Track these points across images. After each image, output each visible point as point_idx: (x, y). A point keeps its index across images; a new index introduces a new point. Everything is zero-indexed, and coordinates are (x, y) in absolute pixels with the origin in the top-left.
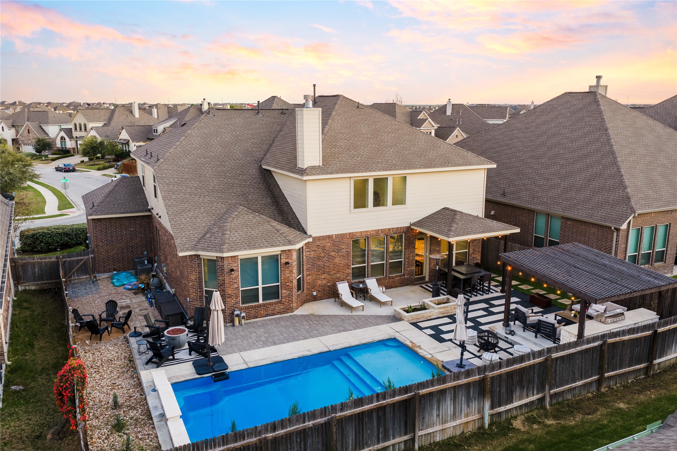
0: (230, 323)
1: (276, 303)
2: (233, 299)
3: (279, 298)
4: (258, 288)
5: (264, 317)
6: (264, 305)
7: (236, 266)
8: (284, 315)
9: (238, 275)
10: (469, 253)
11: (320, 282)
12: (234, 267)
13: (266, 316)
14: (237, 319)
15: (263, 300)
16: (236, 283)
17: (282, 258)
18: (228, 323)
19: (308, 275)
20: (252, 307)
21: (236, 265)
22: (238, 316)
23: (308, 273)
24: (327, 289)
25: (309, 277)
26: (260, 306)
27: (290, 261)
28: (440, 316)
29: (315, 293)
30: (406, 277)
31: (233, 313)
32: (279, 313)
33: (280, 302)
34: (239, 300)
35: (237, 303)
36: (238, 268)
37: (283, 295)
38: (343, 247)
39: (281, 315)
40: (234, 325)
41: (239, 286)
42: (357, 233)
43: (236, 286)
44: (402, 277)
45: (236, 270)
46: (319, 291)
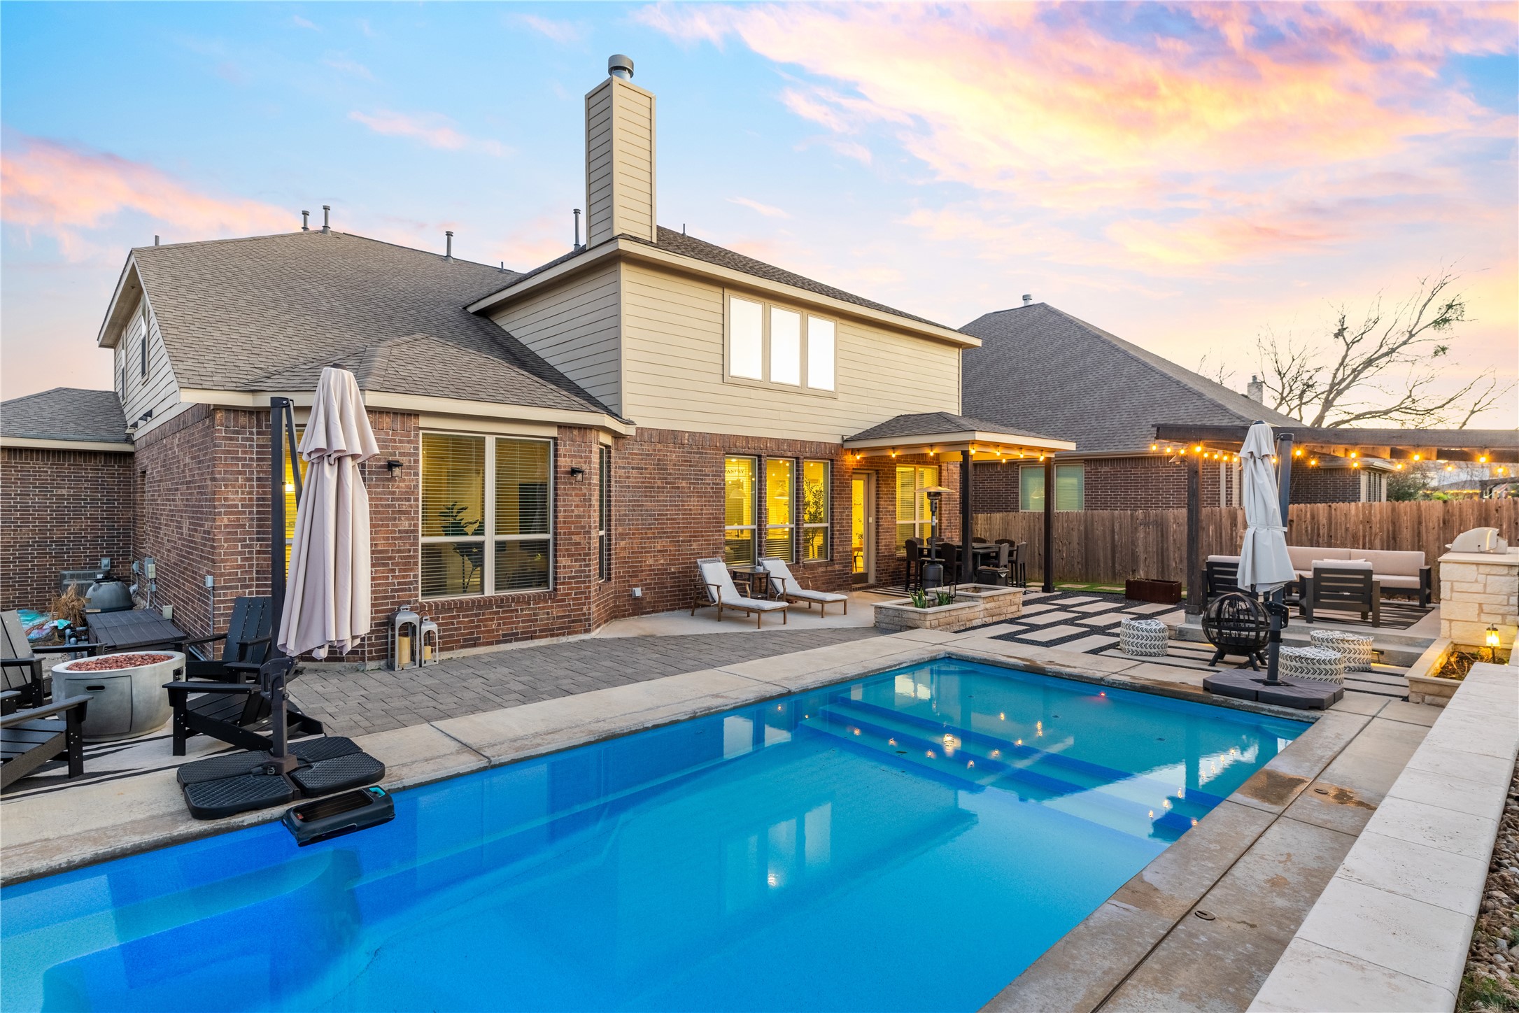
0: (379, 658)
1: (538, 599)
2: (393, 571)
3: (546, 583)
4: (483, 543)
5: (498, 642)
6: (500, 602)
7: (410, 455)
8: (563, 640)
9: (416, 487)
10: (940, 526)
11: (651, 561)
12: (401, 454)
13: (507, 639)
14: (403, 645)
15: (497, 588)
16: (408, 513)
17: (561, 452)
18: (371, 659)
19: (622, 536)
20: (461, 606)
21: (408, 448)
22: (409, 630)
23: (620, 530)
24: (669, 583)
25: (623, 543)
26: (488, 603)
27: (585, 467)
28: (989, 620)
29: (638, 592)
30: (837, 567)
31: (390, 622)
32: (550, 632)
33: (554, 596)
34: (416, 576)
35: (405, 586)
36: (416, 461)
37: (562, 573)
38: (707, 470)
39: (554, 641)
40: (391, 667)
41: (416, 525)
42: (738, 437)
43: (405, 525)
44: (829, 568)
45: (409, 467)
46: (647, 587)
